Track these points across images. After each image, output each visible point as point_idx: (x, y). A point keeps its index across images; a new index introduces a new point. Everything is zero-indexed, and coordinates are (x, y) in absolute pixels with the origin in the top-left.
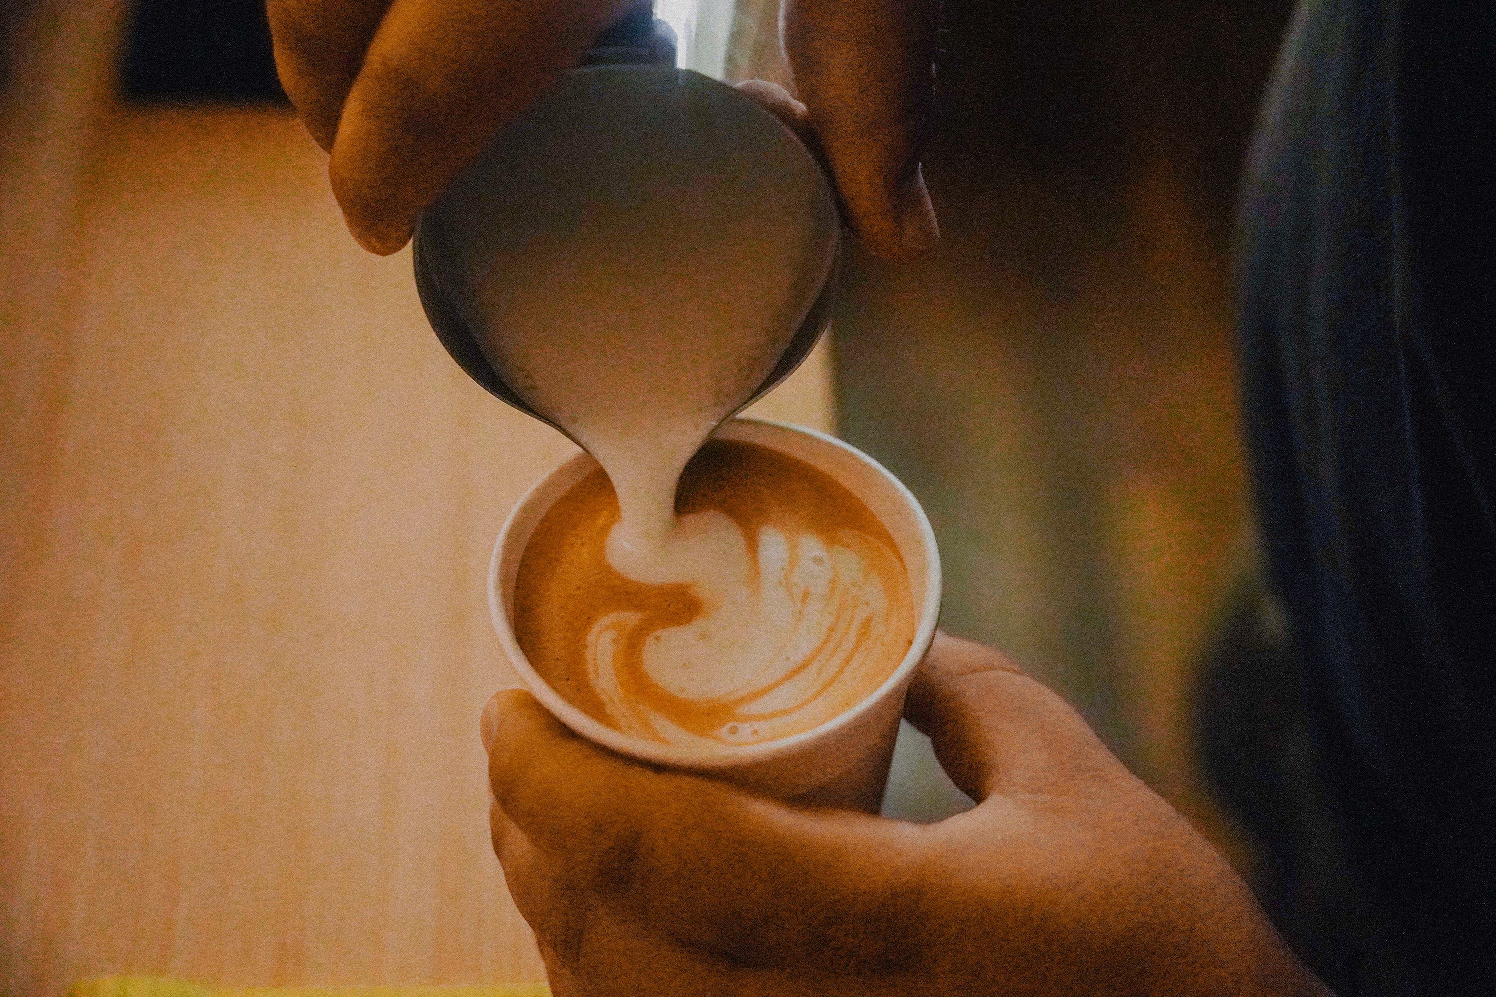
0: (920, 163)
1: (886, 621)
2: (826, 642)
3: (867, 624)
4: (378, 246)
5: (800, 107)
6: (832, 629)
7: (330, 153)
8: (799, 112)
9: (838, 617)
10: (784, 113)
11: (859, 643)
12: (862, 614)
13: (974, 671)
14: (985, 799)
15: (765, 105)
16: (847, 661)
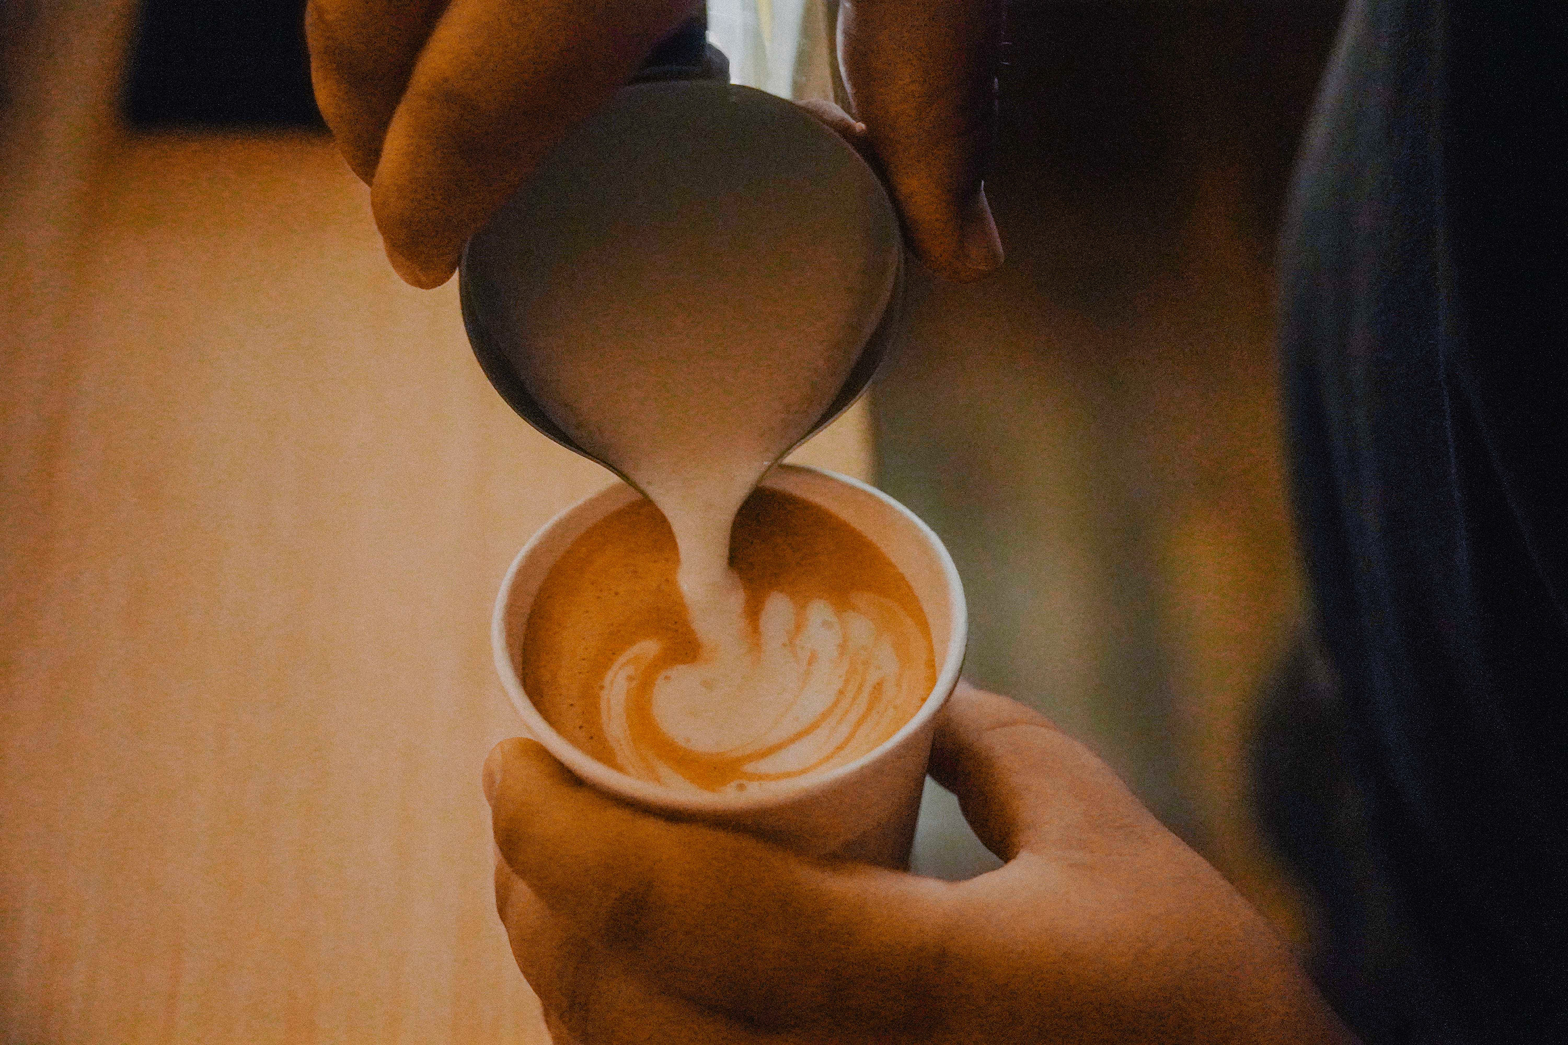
0: (983, 183)
1: (898, 685)
2: (836, 704)
3: (878, 687)
4: (423, 279)
5: (860, 126)
6: (841, 692)
7: (370, 184)
8: (858, 129)
9: (847, 681)
10: (845, 131)
11: (870, 709)
12: (873, 677)
13: (1005, 725)
14: (1014, 858)
15: (825, 122)
16: (859, 724)
